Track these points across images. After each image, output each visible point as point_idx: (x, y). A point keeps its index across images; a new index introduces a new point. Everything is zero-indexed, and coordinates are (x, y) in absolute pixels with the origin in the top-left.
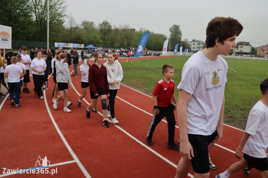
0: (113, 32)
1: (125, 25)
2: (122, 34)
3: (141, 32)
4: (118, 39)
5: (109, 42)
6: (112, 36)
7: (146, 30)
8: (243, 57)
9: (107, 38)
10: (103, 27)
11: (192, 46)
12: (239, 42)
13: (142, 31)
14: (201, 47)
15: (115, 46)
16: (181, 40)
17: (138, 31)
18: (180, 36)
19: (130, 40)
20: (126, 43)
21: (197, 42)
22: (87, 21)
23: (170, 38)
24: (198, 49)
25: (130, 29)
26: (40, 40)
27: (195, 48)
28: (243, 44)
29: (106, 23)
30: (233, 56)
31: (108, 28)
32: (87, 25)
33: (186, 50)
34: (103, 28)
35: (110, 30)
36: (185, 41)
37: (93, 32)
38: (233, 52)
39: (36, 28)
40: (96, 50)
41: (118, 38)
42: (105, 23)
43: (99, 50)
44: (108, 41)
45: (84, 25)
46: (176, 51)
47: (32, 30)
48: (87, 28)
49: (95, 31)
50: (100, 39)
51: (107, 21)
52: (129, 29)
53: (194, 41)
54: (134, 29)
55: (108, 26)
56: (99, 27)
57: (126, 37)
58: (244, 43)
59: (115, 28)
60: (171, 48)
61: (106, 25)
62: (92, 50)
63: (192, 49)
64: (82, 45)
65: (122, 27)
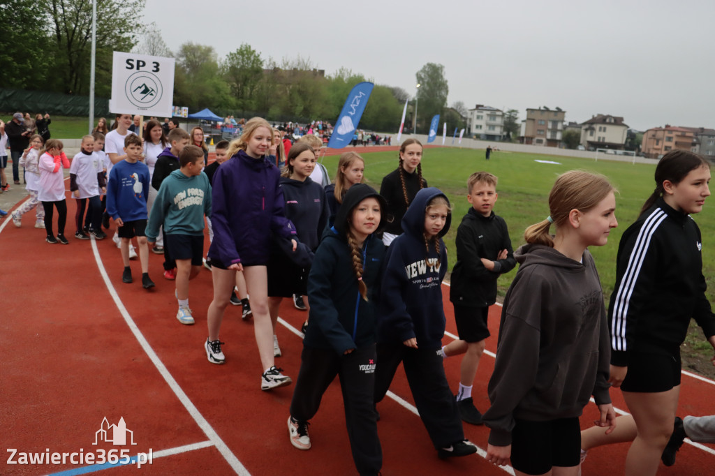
0: (266, 78)
1: (299, 60)
2: (289, 84)
3: (339, 79)
4: (278, 97)
5: (254, 105)
6: (262, 89)
7: (355, 76)
8: (607, 155)
9: (248, 93)
10: (240, 61)
11: (475, 122)
12: (596, 116)
13: (343, 76)
14: (498, 126)
15: (270, 116)
16: (447, 104)
17: (333, 77)
18: (443, 93)
19: (310, 101)
20: (300, 108)
21: (489, 112)
22: (194, 44)
23: (416, 99)
24: (490, 128)
25: (310, 70)
26: (67, 92)
27: (481, 127)
28: (608, 121)
29: (246, 50)
30: (581, 152)
31: (253, 67)
32: (196, 54)
33: (459, 131)
34: (238, 64)
35: (257, 72)
36: (455, 108)
37: (212, 76)
38: (581, 142)
39: (55, 56)
40: (220, 123)
41: (280, 93)
42: (245, 52)
43: (227, 124)
44: (253, 102)
45: (187, 56)
46: (433, 133)
47: (44, 64)
48: (196, 62)
49: (217, 74)
50: (231, 94)
51: (250, 47)
52: (308, 69)
53: (480, 108)
54: (322, 72)
55: (252, 58)
56: (228, 61)
57: (300, 92)
58: (610, 120)
59: (271, 67)
60: (419, 125)
61: (247, 58)
62: (209, 123)
63: (474, 131)
64: (183, 108)
65: (289, 64)
